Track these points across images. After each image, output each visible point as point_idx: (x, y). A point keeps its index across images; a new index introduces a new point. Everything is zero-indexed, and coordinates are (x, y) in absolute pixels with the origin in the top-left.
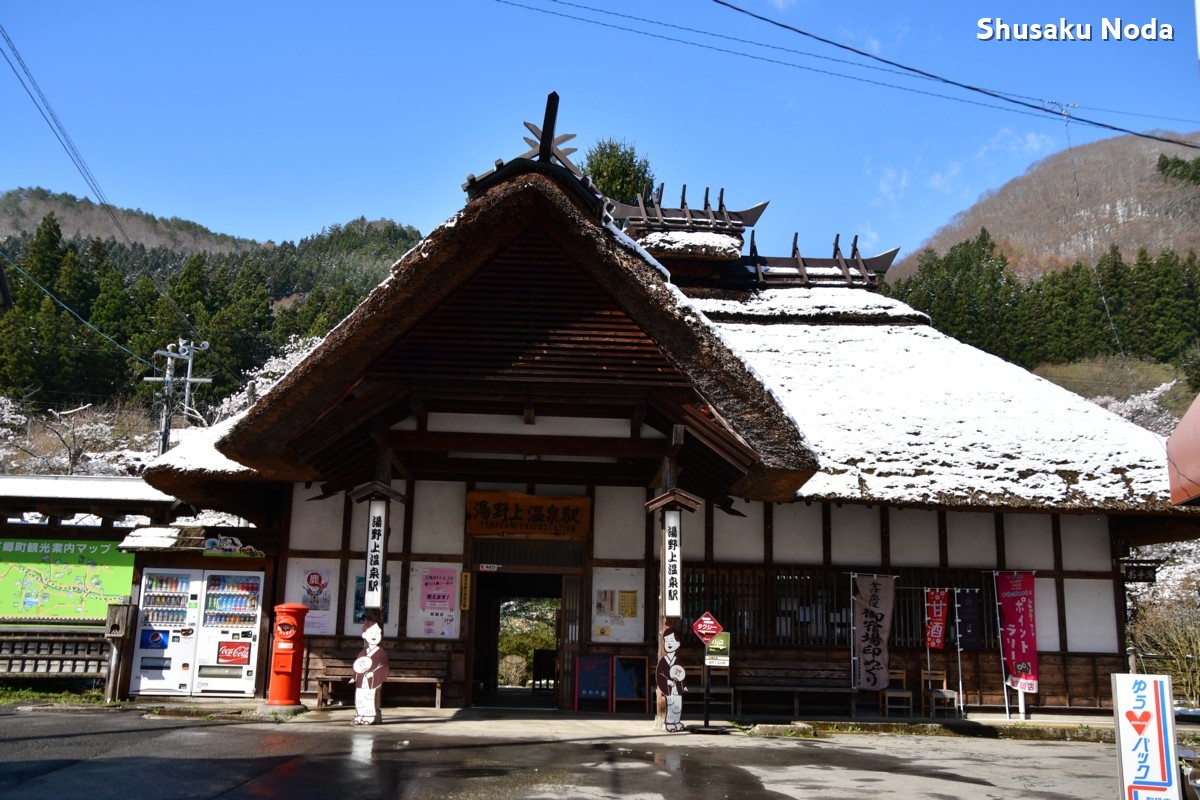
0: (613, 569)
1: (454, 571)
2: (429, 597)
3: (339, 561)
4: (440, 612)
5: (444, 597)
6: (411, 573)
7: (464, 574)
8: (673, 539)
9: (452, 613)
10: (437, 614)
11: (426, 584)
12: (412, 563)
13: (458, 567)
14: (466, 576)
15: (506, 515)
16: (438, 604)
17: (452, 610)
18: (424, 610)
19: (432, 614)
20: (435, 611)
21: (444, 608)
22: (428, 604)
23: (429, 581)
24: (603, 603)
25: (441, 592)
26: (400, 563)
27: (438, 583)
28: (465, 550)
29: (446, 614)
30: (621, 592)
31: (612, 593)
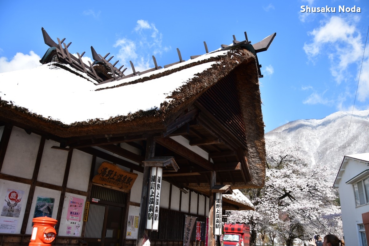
0: (134, 206)
1: (83, 200)
2: (71, 213)
3: (30, 186)
4: (75, 222)
5: (77, 213)
6: (65, 199)
7: (87, 202)
8: (218, 204)
9: (80, 223)
10: (73, 223)
11: (71, 206)
12: (66, 193)
13: (84, 198)
14: (88, 204)
15: (110, 176)
16: (74, 217)
17: (80, 221)
18: (68, 220)
19: (71, 223)
20: (73, 221)
21: (77, 220)
22: (70, 217)
23: (72, 204)
24: (130, 221)
25: (76, 211)
26: (60, 192)
27: (76, 206)
28: (89, 190)
29: (77, 222)
30: (136, 217)
31: (133, 217)
